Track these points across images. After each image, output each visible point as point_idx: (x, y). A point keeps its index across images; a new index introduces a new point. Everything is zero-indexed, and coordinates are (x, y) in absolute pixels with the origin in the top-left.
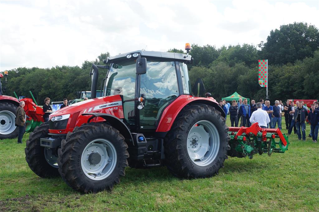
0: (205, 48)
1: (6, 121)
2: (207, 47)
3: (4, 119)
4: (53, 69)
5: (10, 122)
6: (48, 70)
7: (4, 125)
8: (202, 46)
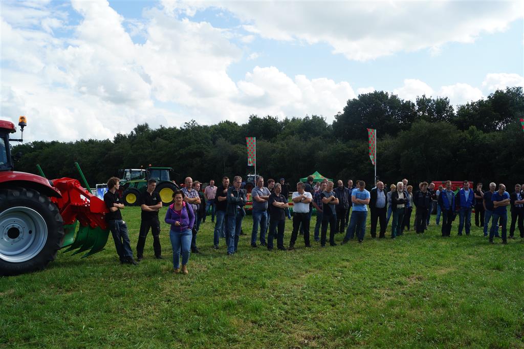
0: (265, 119)
1: (21, 230)
2: (267, 118)
3: (16, 226)
4: (77, 142)
5: (30, 232)
6: (71, 144)
7: (16, 239)
8: (262, 118)
